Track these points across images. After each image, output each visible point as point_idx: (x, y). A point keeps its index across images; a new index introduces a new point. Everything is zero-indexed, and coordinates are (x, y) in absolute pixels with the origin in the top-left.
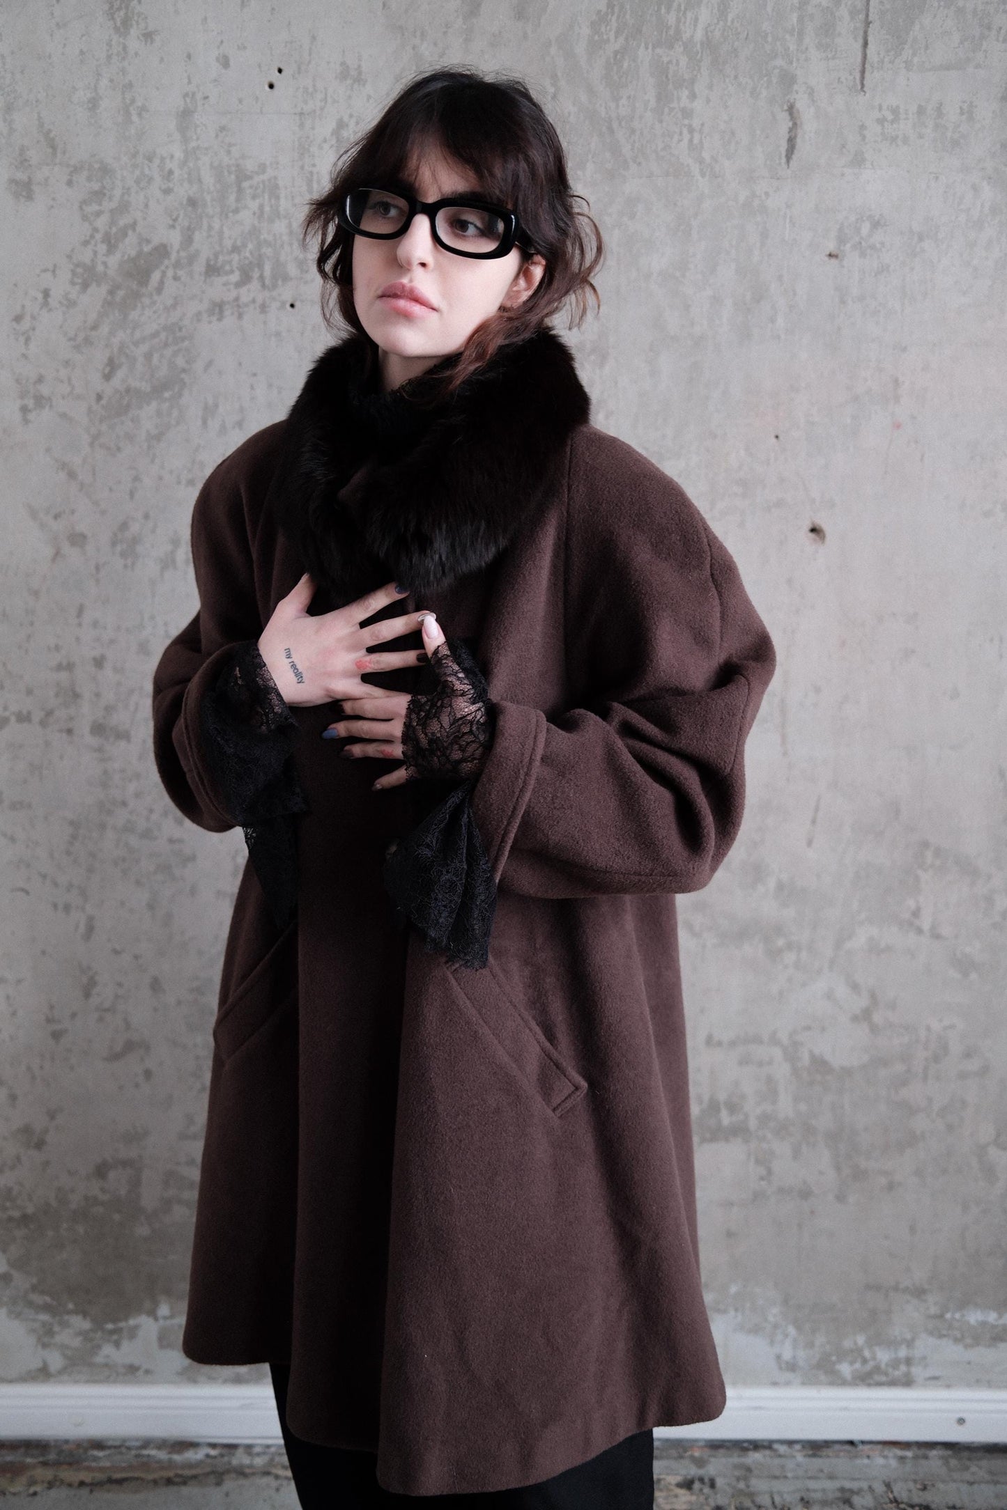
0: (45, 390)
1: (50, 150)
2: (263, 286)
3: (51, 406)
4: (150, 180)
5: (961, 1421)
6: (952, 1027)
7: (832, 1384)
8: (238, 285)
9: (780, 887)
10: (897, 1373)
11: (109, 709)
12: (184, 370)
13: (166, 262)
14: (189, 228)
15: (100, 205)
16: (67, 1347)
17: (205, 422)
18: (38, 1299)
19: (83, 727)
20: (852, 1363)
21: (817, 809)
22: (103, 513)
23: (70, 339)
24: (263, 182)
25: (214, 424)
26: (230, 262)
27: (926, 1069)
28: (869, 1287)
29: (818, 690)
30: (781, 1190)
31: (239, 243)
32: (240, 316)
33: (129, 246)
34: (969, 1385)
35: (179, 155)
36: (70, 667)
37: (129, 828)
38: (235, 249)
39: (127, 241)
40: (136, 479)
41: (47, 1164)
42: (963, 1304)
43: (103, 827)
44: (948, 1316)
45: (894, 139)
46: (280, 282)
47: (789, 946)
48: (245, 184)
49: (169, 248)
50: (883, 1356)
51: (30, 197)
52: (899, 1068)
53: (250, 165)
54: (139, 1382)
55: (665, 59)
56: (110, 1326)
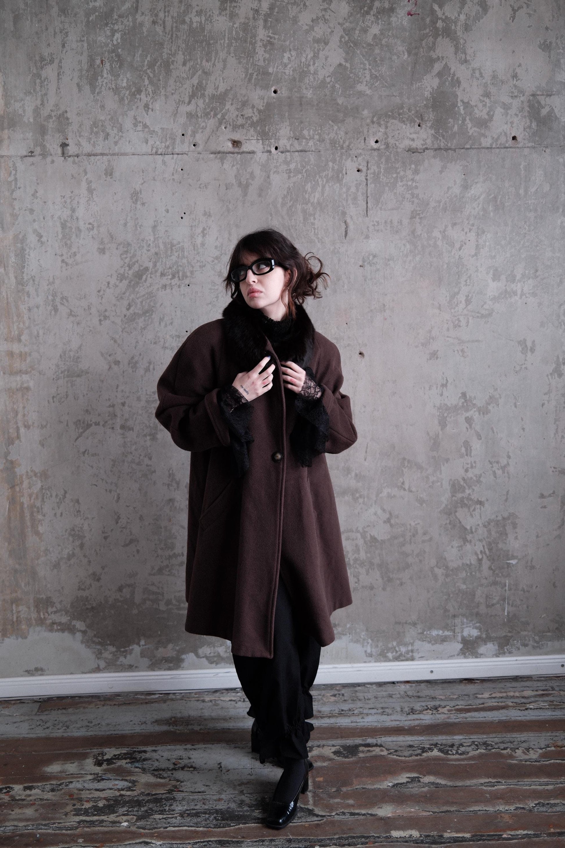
0: (107, 314)
1: (111, 239)
2: (179, 279)
3: (109, 319)
4: (143, 247)
5: (432, 672)
6: (419, 524)
7: (385, 661)
8: (171, 279)
9: (356, 475)
10: (408, 656)
11: (126, 420)
12: (153, 307)
13: (148, 272)
14: (155, 262)
15: (127, 255)
16: (107, 659)
17: (160, 323)
18: (96, 640)
19: (118, 427)
20: (392, 653)
21: (367, 448)
22: (126, 354)
23: (116, 298)
24: (179, 247)
25: (163, 324)
26: (168, 272)
27: (410, 540)
28: (396, 623)
29: (365, 407)
30: (363, 587)
31: (171, 266)
32: (172, 289)
33: (136, 268)
34: (434, 659)
35: (152, 239)
36: (113, 406)
37: (133, 461)
38: (170, 268)
39: (135, 266)
40: (137, 342)
41: (101, 586)
42: (430, 629)
43: (124, 461)
44: (425, 633)
46: (185, 278)
47: (361, 496)
48: (173, 248)
49: (149, 268)
50: (403, 649)
51: (104, 253)
52: (401, 539)
53: (175, 242)
54: (134, 671)
55: (305, 208)
56: (122, 650)
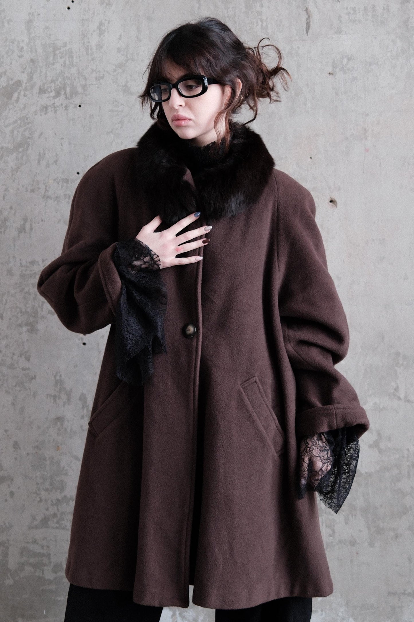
2: (66, 98)
4: (13, 51)
8: (54, 98)
12: (29, 138)
13: (20, 88)
14: (31, 73)
17: (39, 162)
24: (66, 50)
25: (43, 163)
26: (50, 87)
27: (409, 472)
28: (389, 594)
30: (340, 542)
31: (54, 79)
32: (56, 112)
33: (3, 81)
35: (26, 40)
37: (3, 363)
38: (53, 81)
39: (2, 79)
45: (354, 21)
46: (74, 96)
48: (57, 52)
49: (21, 82)
52: (395, 472)
53: (59, 43)
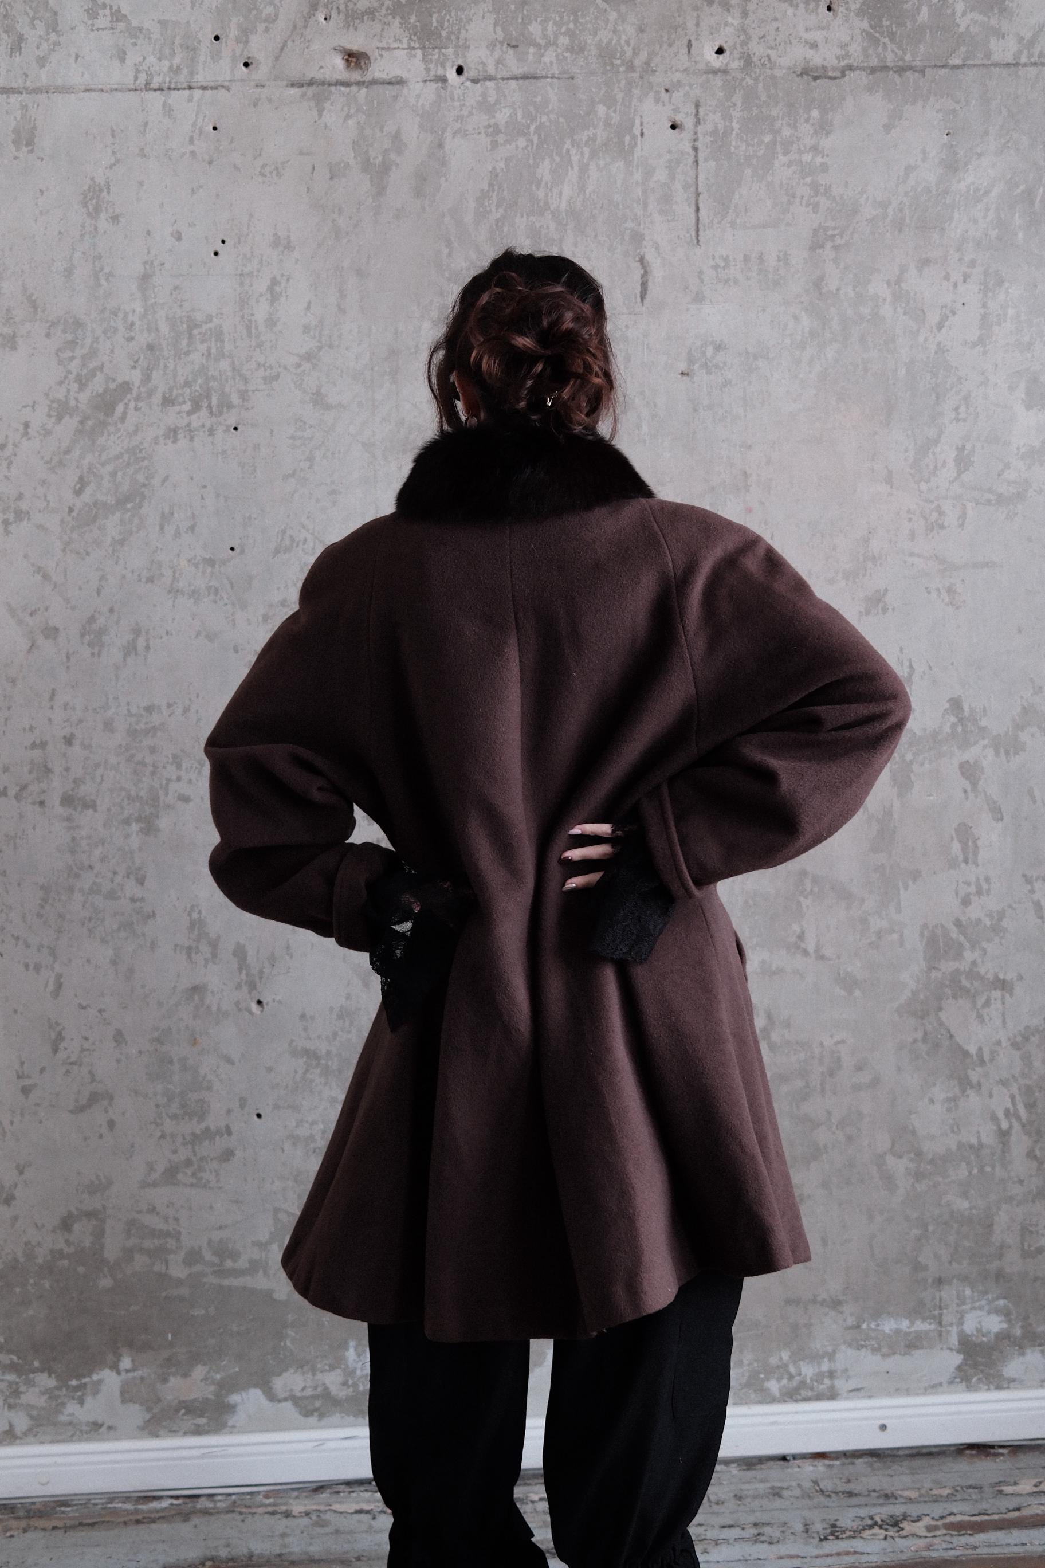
0: (24, 506)
1: (31, 310)
2: (211, 413)
3: (29, 519)
4: (116, 330)
5: (883, 1427)
6: (843, 1042)
7: (760, 1402)
8: (190, 413)
10: (821, 1387)
11: (77, 782)
12: (144, 485)
13: (129, 396)
14: (148, 369)
15: (73, 352)
16: (32, 1407)
17: (162, 528)
19: (54, 800)
20: (779, 1380)
23: (47, 463)
24: (210, 329)
25: (170, 530)
26: (183, 395)
27: (822, 1084)
28: (788, 1302)
31: (190, 379)
32: (192, 439)
33: (97, 384)
34: (890, 1395)
35: (139, 310)
36: (43, 745)
37: (95, 889)
38: (187, 384)
39: (96, 379)
40: (103, 578)
41: (15, 1218)
42: (877, 1314)
43: (71, 889)
44: (864, 1326)
46: (225, 410)
48: (195, 332)
49: (131, 386)
50: (808, 1371)
51: (14, 348)
52: (799, 1084)
53: (199, 317)
55: (538, 225)
56: (74, 1383)
